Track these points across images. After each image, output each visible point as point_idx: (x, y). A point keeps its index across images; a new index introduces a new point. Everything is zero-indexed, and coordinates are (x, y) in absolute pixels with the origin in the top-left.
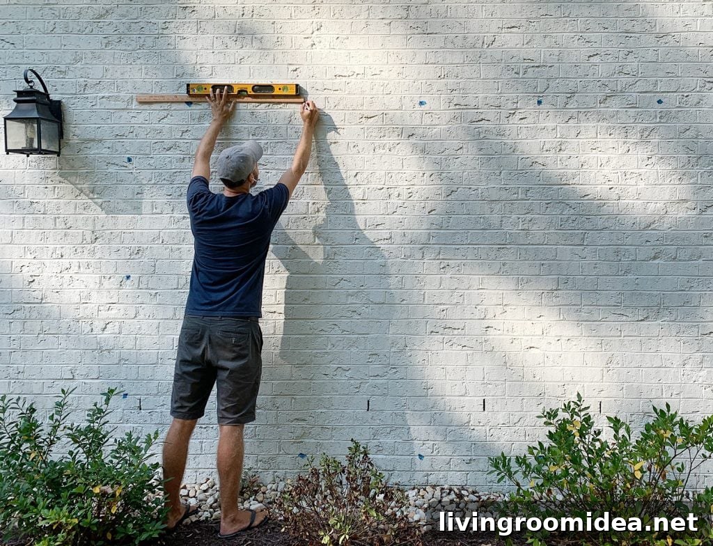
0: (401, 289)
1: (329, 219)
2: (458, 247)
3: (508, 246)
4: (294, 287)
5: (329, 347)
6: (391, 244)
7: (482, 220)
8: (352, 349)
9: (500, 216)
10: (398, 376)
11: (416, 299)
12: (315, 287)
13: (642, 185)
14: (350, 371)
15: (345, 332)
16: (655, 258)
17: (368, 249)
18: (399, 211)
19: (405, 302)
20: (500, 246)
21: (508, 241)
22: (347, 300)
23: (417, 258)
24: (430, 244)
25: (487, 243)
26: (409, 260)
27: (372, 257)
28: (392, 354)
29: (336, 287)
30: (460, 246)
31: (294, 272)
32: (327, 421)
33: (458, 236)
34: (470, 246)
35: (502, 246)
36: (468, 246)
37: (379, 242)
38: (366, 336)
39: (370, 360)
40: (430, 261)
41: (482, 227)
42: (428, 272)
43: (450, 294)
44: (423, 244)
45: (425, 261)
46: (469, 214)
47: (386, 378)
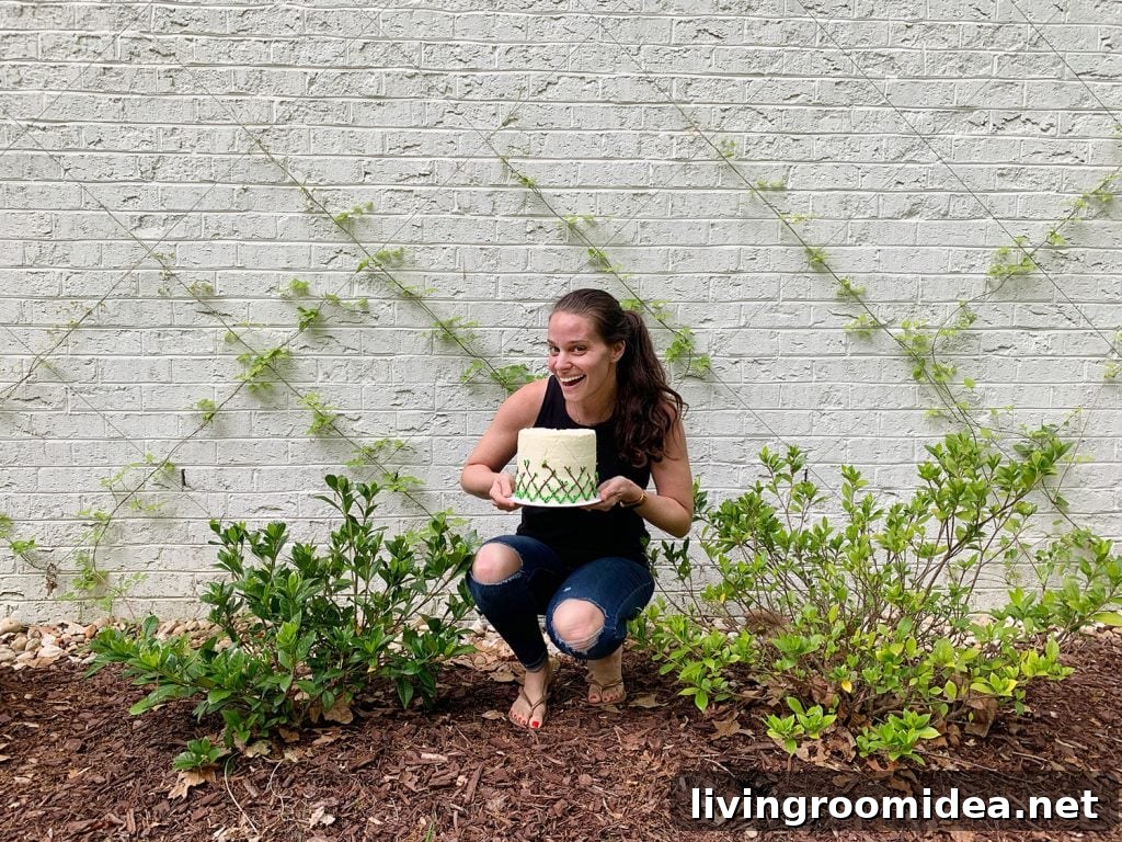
0: (453, 271)
1: (312, 135)
2: (558, 192)
3: (651, 191)
4: (249, 265)
5: (321, 377)
6: (432, 185)
7: (604, 140)
8: (364, 382)
9: (638, 132)
10: (450, 429)
11: (481, 290)
12: (289, 265)
13: (893, 78)
14: (361, 422)
15: (349, 351)
16: (911, 214)
17: (389, 194)
18: (448, 120)
19: (461, 296)
20: (635, 191)
21: (651, 181)
22: (351, 290)
23: (483, 212)
24: (506, 186)
25: (611, 184)
26: (467, 216)
27: (397, 210)
28: (438, 390)
29: (330, 267)
30: (563, 191)
31: (250, 235)
32: (321, 511)
33: (559, 170)
34: (582, 191)
35: (640, 191)
36: (578, 191)
37: (411, 181)
38: (389, 358)
39: (398, 402)
40: (506, 219)
41: (603, 154)
42: (502, 239)
43: (545, 282)
44: (493, 186)
45: (497, 218)
46: (579, 129)
47: (428, 432)
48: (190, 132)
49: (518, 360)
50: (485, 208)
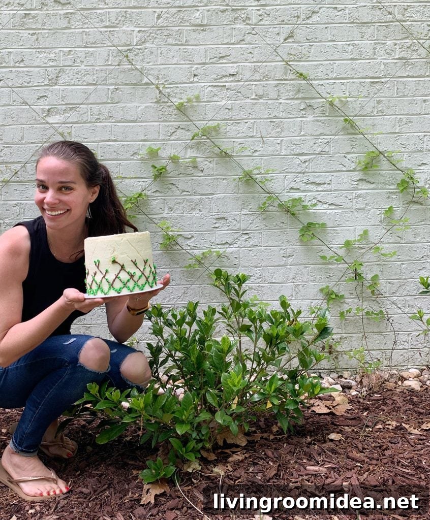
0: (252, 137)
1: (159, 51)
2: (321, 82)
3: (383, 80)
4: (120, 138)
5: (166, 211)
6: (238, 81)
7: (351, 48)
8: (194, 213)
9: (373, 42)
10: (250, 243)
11: (271, 149)
12: (146, 138)
14: (193, 239)
15: (185, 193)
17: (210, 88)
18: (248, 38)
19: (257, 154)
20: (373, 80)
21: (383, 73)
22: (186, 153)
23: (271, 97)
24: (286, 80)
25: (356, 76)
26: (261, 101)
27: (216, 99)
28: (243, 217)
29: (172, 138)
30: (324, 81)
31: (120, 119)
32: (168, 299)
33: (321, 68)
34: (337, 81)
35: (376, 80)
36: (334, 81)
37: (224, 79)
38: (210, 197)
39: (217, 225)
40: (287, 102)
41: (350, 57)
42: (284, 115)
43: (313, 142)
44: (278, 80)
45: (281, 101)
46: (334, 41)
47: (236, 245)
48: (81, 52)
49: (297, 195)
50: (273, 94)
